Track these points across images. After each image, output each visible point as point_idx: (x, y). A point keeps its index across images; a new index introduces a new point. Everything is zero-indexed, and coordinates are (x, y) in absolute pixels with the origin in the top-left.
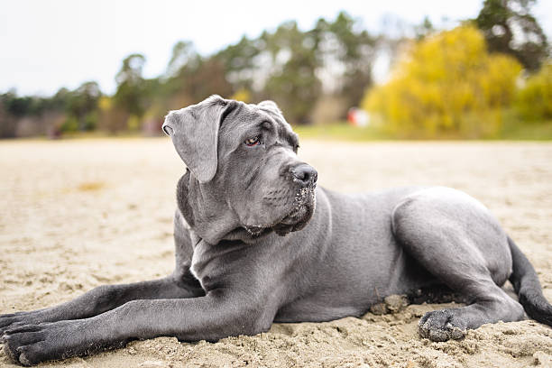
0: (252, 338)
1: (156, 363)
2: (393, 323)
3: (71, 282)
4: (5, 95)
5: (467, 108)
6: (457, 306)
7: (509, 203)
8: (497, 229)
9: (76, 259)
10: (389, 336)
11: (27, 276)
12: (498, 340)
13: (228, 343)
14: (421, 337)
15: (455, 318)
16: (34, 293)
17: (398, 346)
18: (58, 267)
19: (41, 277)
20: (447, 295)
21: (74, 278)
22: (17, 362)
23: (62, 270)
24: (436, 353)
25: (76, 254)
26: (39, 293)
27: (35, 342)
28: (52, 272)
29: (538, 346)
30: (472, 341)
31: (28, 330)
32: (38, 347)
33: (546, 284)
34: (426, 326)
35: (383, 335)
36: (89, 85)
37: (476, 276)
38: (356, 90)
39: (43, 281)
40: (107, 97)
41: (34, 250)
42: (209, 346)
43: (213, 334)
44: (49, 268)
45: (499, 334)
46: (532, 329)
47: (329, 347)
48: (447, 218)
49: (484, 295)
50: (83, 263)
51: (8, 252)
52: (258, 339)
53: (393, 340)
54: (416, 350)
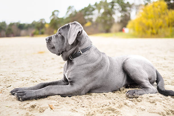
0: (80, 96)
1: (54, 102)
2: (120, 93)
3: (34, 80)
4: (17, 23)
5: (161, 27)
6: (138, 89)
7: (165, 59)
8: (153, 68)
9: (36, 74)
10: (118, 97)
11: (22, 78)
12: (148, 98)
13: (74, 97)
14: (126, 97)
15: (136, 92)
16: (24, 83)
17: (120, 99)
18: (31, 76)
19: (26, 78)
20: (137, 86)
21: (35, 79)
22: (19, 100)
23: (32, 77)
24: (129, 101)
25: (36, 72)
26: (25, 83)
27: (24, 95)
28: (29, 77)
29: (157, 100)
30: (140, 99)
31: (22, 92)
32: (24, 96)
33: (167, 83)
34: (127, 94)
35: (116, 96)
36: (42, 20)
37: (144, 81)
38: (125, 21)
39: (26, 80)
40: (47, 24)
41: (25, 71)
42: (69, 98)
43: (70, 95)
44: (28, 76)
45: (148, 97)
46: (158, 96)
47: (101, 99)
48: (138, 64)
49: (146, 86)
50: (37, 75)
51: (17, 71)
52: (82, 97)
53: (119, 98)
54: (124, 100)
